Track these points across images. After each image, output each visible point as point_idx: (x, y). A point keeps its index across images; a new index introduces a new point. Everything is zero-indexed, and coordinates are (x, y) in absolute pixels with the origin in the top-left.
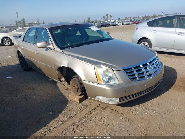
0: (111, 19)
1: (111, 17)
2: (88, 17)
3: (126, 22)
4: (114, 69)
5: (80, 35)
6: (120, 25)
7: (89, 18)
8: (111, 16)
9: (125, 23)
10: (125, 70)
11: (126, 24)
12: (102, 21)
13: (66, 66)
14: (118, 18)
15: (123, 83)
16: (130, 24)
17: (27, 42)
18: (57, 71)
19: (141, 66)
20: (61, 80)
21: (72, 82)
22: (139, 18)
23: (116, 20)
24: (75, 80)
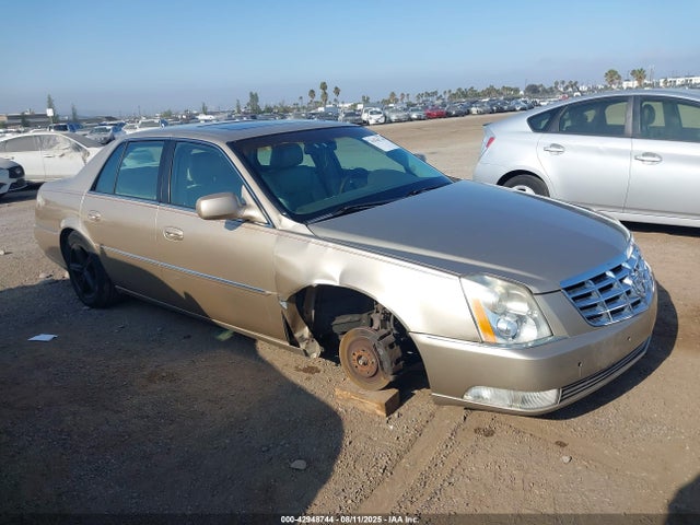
0: (335, 100)
1: (337, 91)
2: (251, 93)
3: (397, 111)
4: (534, 290)
5: (312, 164)
6: (378, 123)
7: (254, 97)
8: (336, 88)
9: (393, 118)
10: (567, 289)
11: (399, 121)
12: (304, 108)
13: (337, 284)
14: (364, 97)
15: (565, 334)
16: (411, 120)
17: (114, 194)
18: (284, 305)
19: (610, 274)
20: (297, 335)
21: (349, 341)
22: (438, 98)
23: (355, 105)
24: (363, 332)
